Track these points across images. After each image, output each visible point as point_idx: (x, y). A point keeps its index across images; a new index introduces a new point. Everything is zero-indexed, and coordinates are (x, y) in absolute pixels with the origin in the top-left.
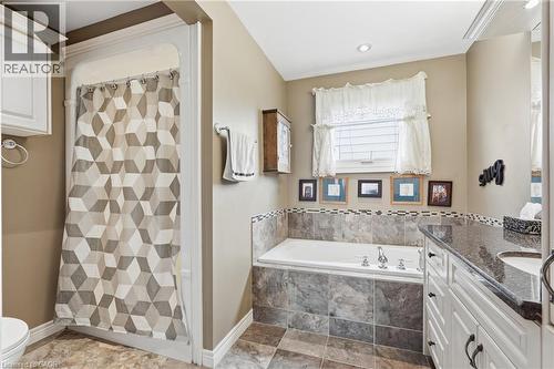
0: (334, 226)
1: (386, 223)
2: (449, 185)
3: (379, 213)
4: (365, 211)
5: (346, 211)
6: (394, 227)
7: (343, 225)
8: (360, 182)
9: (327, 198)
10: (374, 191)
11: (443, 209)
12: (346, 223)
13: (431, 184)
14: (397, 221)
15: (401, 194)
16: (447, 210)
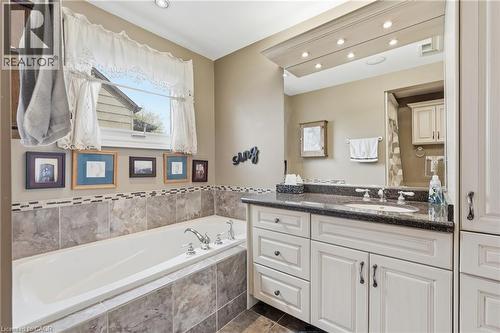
0: (97, 220)
1: (160, 204)
2: (205, 163)
3: (154, 194)
4: (138, 194)
5: (114, 196)
6: (168, 206)
7: (111, 215)
8: (132, 160)
9: (85, 181)
10: (148, 170)
11: (201, 184)
12: (115, 213)
13: (195, 162)
14: (170, 200)
15: (174, 173)
16: (205, 185)
